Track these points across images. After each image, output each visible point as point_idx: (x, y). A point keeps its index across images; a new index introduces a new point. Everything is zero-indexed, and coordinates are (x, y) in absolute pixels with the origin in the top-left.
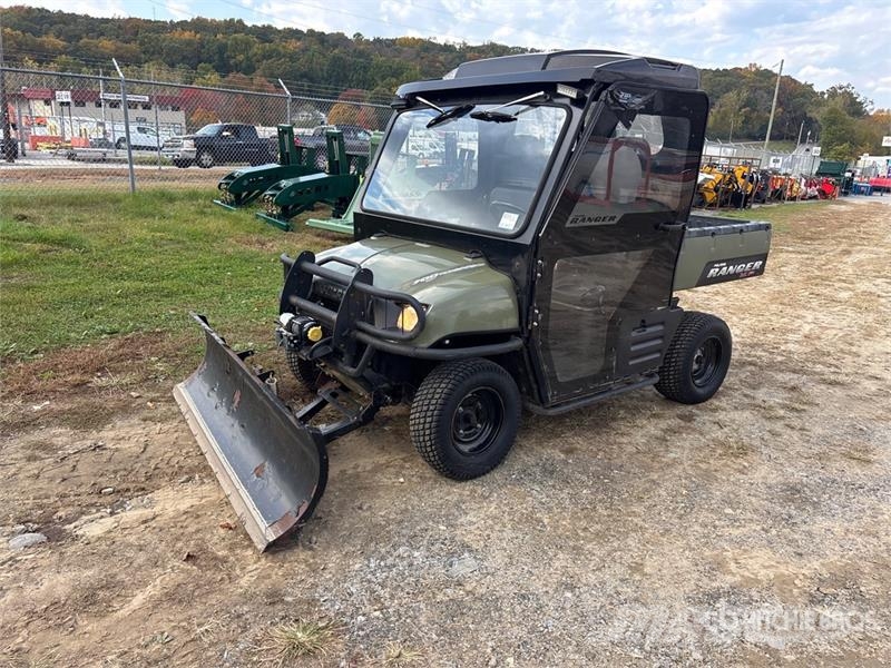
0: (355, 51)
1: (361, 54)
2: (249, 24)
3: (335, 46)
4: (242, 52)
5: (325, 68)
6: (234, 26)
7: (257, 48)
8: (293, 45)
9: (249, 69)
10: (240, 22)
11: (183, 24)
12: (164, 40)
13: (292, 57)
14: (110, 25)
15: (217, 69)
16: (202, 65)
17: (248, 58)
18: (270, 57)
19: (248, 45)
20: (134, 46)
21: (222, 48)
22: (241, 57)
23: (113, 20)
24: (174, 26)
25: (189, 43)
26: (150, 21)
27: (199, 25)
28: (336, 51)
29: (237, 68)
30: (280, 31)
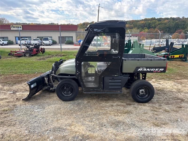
0: (182, 21)
1: (184, 21)
2: (156, 18)
3: (177, 20)
4: (154, 24)
5: (173, 25)
6: (153, 19)
7: (157, 23)
8: (166, 21)
9: (155, 27)
10: (155, 18)
11: (142, 20)
12: (138, 23)
13: (165, 24)
14: (128, 22)
15: (148, 28)
16: (145, 27)
17: (155, 25)
18: (160, 24)
19: (155, 22)
20: (132, 25)
21: (150, 24)
22: (153, 25)
23: (129, 21)
24: (140, 20)
25: (143, 23)
26: (136, 20)
27: (146, 20)
28: (177, 21)
29: (152, 27)
30: (163, 19)
